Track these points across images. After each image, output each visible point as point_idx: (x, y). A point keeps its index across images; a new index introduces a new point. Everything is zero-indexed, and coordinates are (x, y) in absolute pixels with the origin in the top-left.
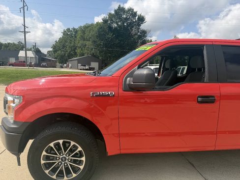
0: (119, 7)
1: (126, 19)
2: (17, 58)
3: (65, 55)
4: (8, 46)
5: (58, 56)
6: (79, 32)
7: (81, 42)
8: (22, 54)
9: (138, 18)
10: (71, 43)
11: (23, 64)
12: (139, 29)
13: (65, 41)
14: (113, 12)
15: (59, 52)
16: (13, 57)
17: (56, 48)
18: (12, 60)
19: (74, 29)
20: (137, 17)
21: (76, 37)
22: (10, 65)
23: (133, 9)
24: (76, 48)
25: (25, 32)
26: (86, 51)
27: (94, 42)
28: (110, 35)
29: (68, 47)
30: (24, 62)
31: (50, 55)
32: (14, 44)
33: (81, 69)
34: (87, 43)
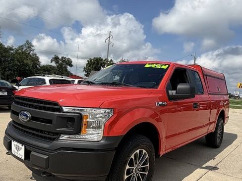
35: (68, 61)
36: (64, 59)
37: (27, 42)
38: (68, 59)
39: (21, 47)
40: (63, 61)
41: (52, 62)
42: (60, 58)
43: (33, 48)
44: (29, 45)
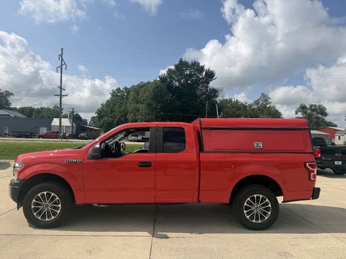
0: (181, 61)
1: (190, 75)
2: (49, 127)
3: (113, 121)
4: (41, 111)
5: (103, 124)
6: (131, 93)
7: (134, 105)
8: (56, 122)
9: (206, 74)
10: (121, 107)
11: (55, 135)
12: (207, 87)
13: (114, 104)
14: (173, 68)
15: (106, 118)
16: (45, 127)
17: (101, 113)
18: (44, 131)
19: (126, 88)
20: (204, 73)
21: (127, 98)
22: (40, 137)
23: (199, 63)
24: (127, 114)
25: (61, 96)
26: (140, 117)
27: (149, 105)
28: (169, 96)
29: (117, 111)
30: (58, 132)
31: (94, 122)
32: (49, 109)
33: (131, 141)
34: (141, 106)
35: (320, 109)
36: (313, 108)
37: (263, 94)
38: (319, 106)
39: (257, 102)
40: (313, 110)
41: (297, 113)
42: (308, 106)
43: (270, 100)
44: (265, 98)
